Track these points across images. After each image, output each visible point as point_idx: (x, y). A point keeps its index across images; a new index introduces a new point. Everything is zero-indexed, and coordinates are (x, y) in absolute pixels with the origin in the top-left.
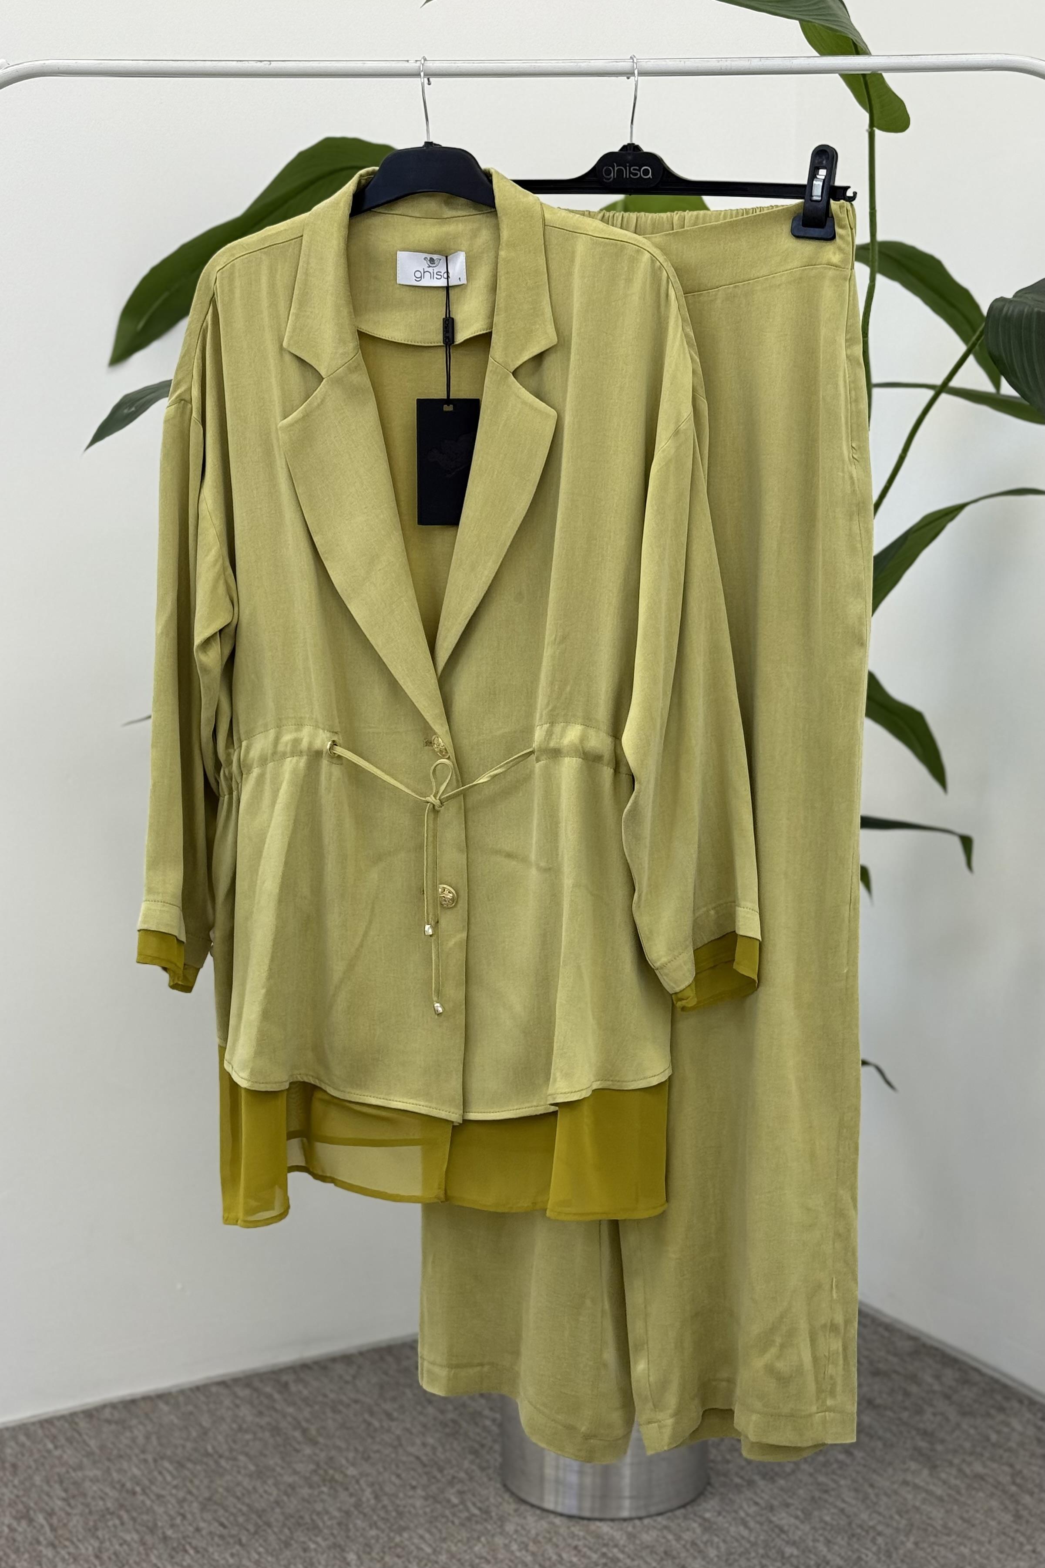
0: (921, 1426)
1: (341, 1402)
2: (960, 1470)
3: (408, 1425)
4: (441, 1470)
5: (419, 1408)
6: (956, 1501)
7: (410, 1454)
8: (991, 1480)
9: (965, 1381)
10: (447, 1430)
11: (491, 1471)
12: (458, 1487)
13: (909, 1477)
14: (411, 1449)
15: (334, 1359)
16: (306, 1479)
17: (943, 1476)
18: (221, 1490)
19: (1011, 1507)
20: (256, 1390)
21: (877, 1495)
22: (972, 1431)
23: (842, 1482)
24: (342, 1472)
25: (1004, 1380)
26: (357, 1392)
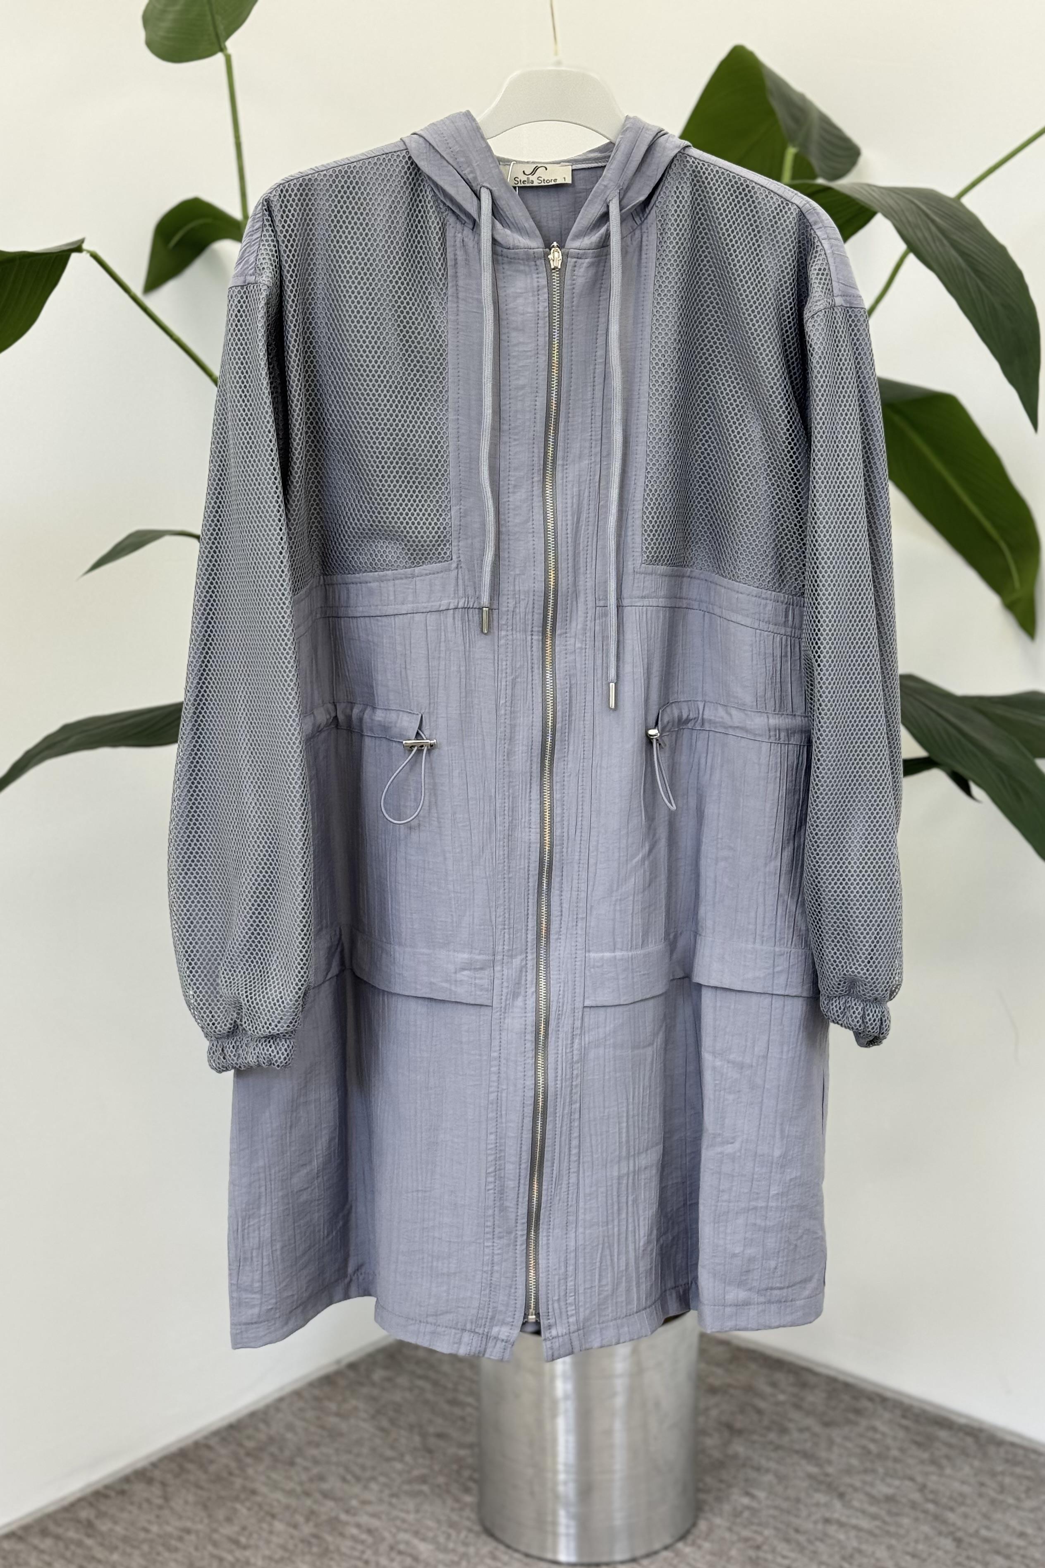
0: (797, 1447)
1: (170, 1536)
2: (868, 1495)
3: (267, 1553)
5: (265, 1526)
6: (888, 1533)
8: (904, 1500)
9: (804, 1385)
13: (828, 1515)
15: (127, 1479)
17: (856, 1504)
19: (944, 1528)
20: (58, 1538)
21: (810, 1541)
22: (849, 1445)
23: (767, 1532)
25: (841, 1377)
26: (180, 1517)
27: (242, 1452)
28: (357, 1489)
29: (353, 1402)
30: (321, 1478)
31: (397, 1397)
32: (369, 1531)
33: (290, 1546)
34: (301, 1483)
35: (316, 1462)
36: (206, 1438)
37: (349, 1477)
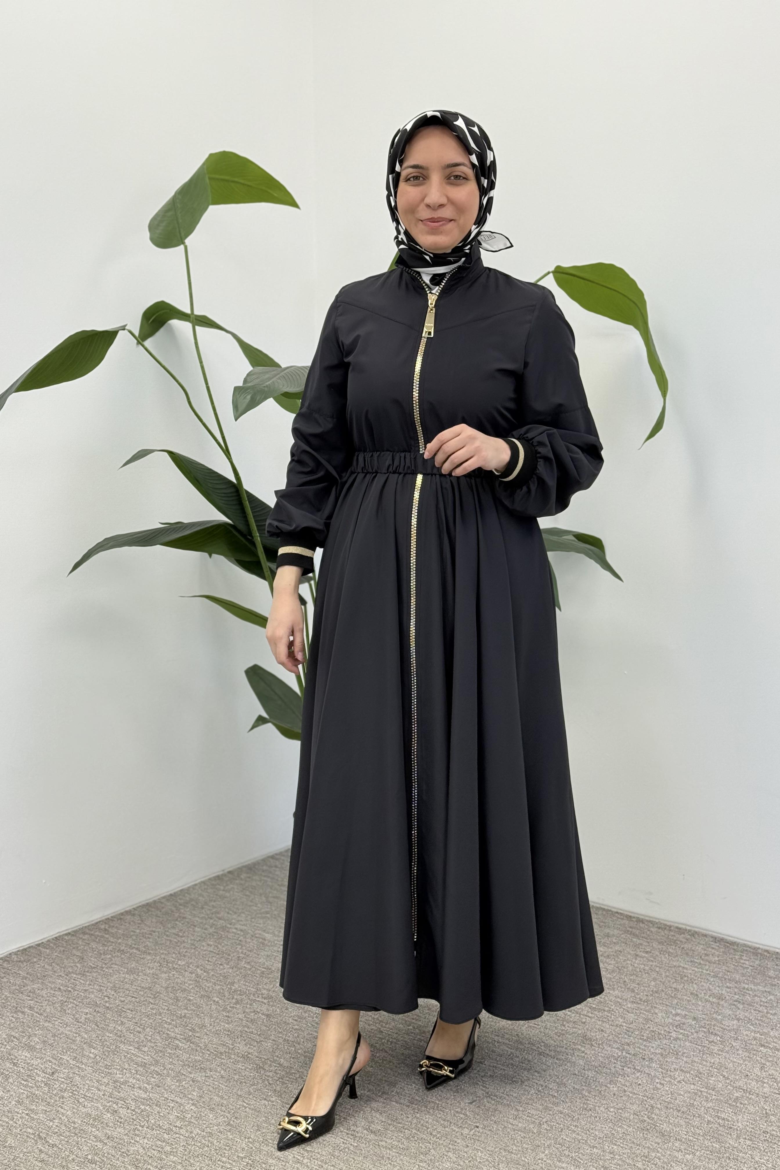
1: (146, 933)
3: (193, 938)
4: (229, 955)
5: (191, 929)
7: (205, 950)
10: (215, 937)
11: (255, 951)
12: (244, 960)
14: (202, 948)
15: (122, 914)
16: (159, 970)
18: (116, 982)
20: (92, 935)
24: (177, 964)
26: (150, 927)
27: (178, 904)
28: (235, 916)
29: (232, 886)
30: (218, 913)
31: (254, 884)
32: (241, 930)
33: (204, 935)
34: (208, 915)
35: (213, 907)
36: (159, 899)
37: (231, 912)
